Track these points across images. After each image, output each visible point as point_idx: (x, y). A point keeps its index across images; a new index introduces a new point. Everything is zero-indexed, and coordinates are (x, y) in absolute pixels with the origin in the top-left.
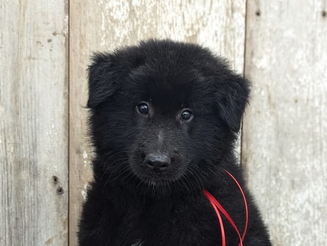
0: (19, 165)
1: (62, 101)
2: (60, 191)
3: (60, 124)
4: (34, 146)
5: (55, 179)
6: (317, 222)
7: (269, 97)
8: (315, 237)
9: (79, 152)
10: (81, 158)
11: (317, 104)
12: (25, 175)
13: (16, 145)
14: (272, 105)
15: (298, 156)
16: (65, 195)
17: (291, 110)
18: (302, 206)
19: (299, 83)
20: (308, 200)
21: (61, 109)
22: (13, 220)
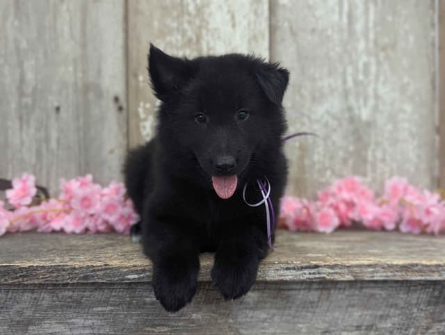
0: (87, 88)
1: (121, 35)
2: (120, 109)
3: (119, 53)
4: (99, 72)
5: (116, 99)
6: (335, 130)
7: (291, 28)
8: (334, 143)
9: (136, 76)
10: (137, 81)
11: (330, 32)
12: (91, 96)
13: (84, 72)
14: (294, 34)
15: (317, 75)
16: (124, 112)
17: (310, 38)
18: (322, 117)
19: (314, 16)
20: (328, 112)
21: (120, 41)
22: (81, 134)
